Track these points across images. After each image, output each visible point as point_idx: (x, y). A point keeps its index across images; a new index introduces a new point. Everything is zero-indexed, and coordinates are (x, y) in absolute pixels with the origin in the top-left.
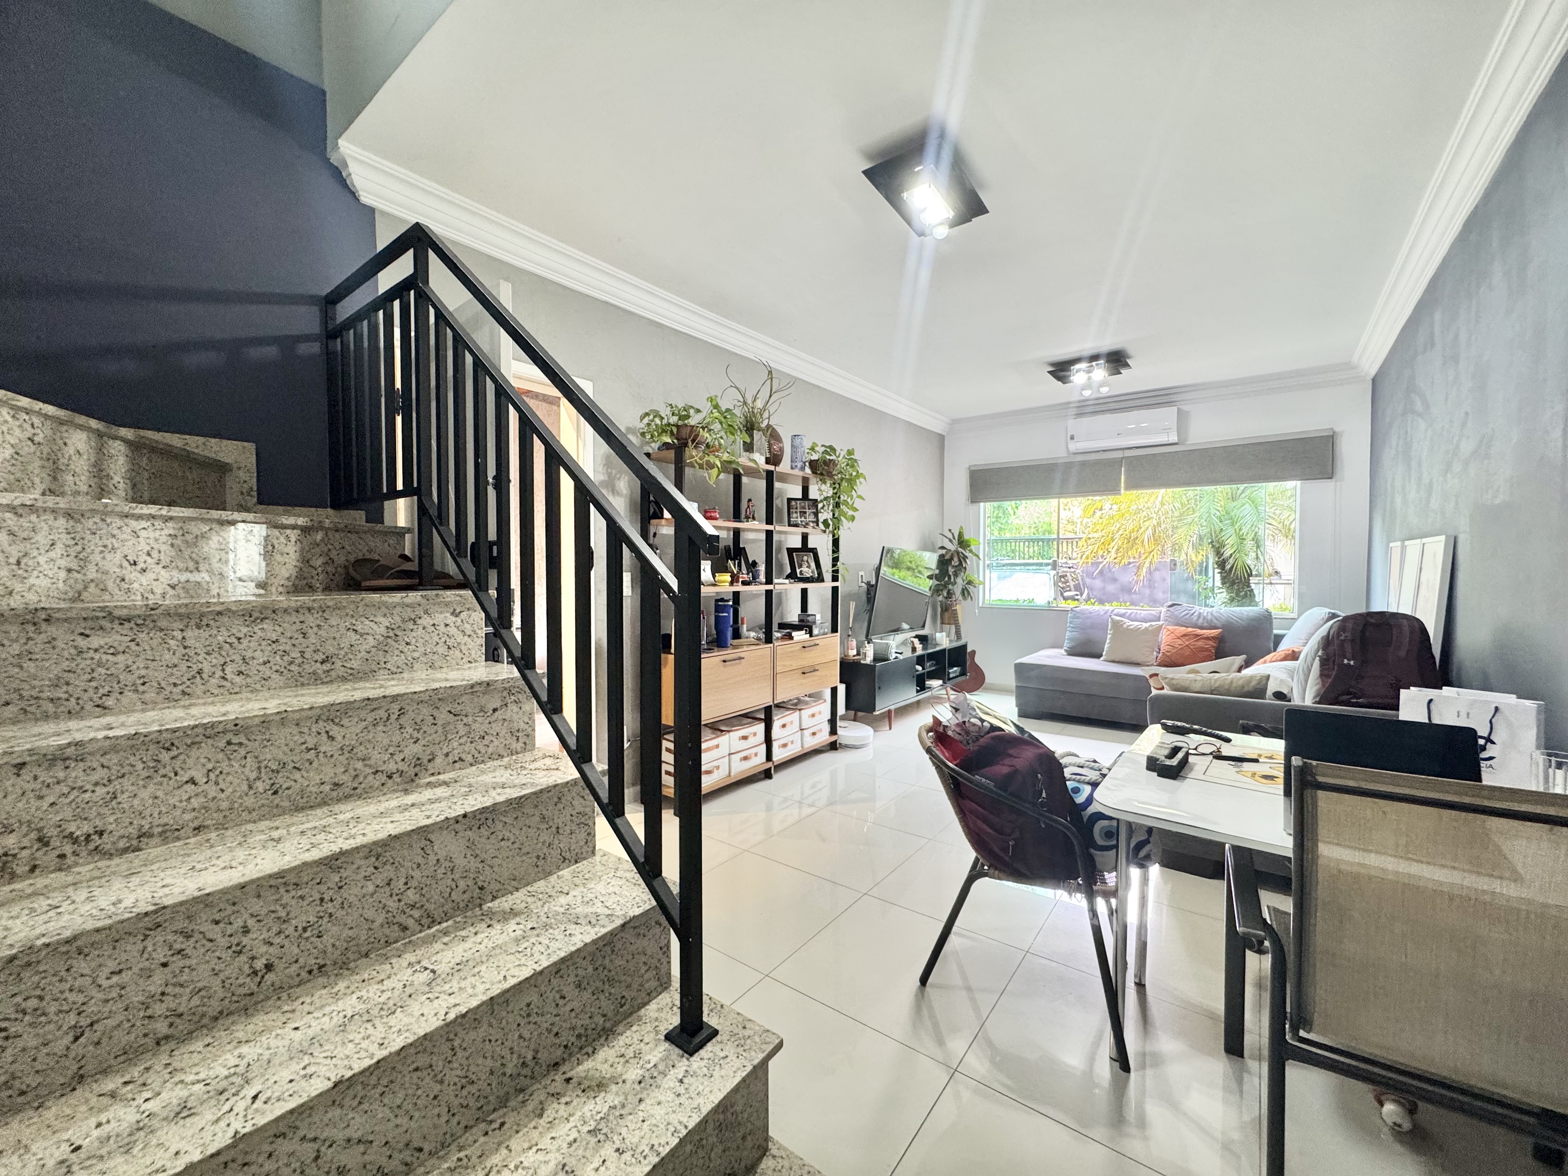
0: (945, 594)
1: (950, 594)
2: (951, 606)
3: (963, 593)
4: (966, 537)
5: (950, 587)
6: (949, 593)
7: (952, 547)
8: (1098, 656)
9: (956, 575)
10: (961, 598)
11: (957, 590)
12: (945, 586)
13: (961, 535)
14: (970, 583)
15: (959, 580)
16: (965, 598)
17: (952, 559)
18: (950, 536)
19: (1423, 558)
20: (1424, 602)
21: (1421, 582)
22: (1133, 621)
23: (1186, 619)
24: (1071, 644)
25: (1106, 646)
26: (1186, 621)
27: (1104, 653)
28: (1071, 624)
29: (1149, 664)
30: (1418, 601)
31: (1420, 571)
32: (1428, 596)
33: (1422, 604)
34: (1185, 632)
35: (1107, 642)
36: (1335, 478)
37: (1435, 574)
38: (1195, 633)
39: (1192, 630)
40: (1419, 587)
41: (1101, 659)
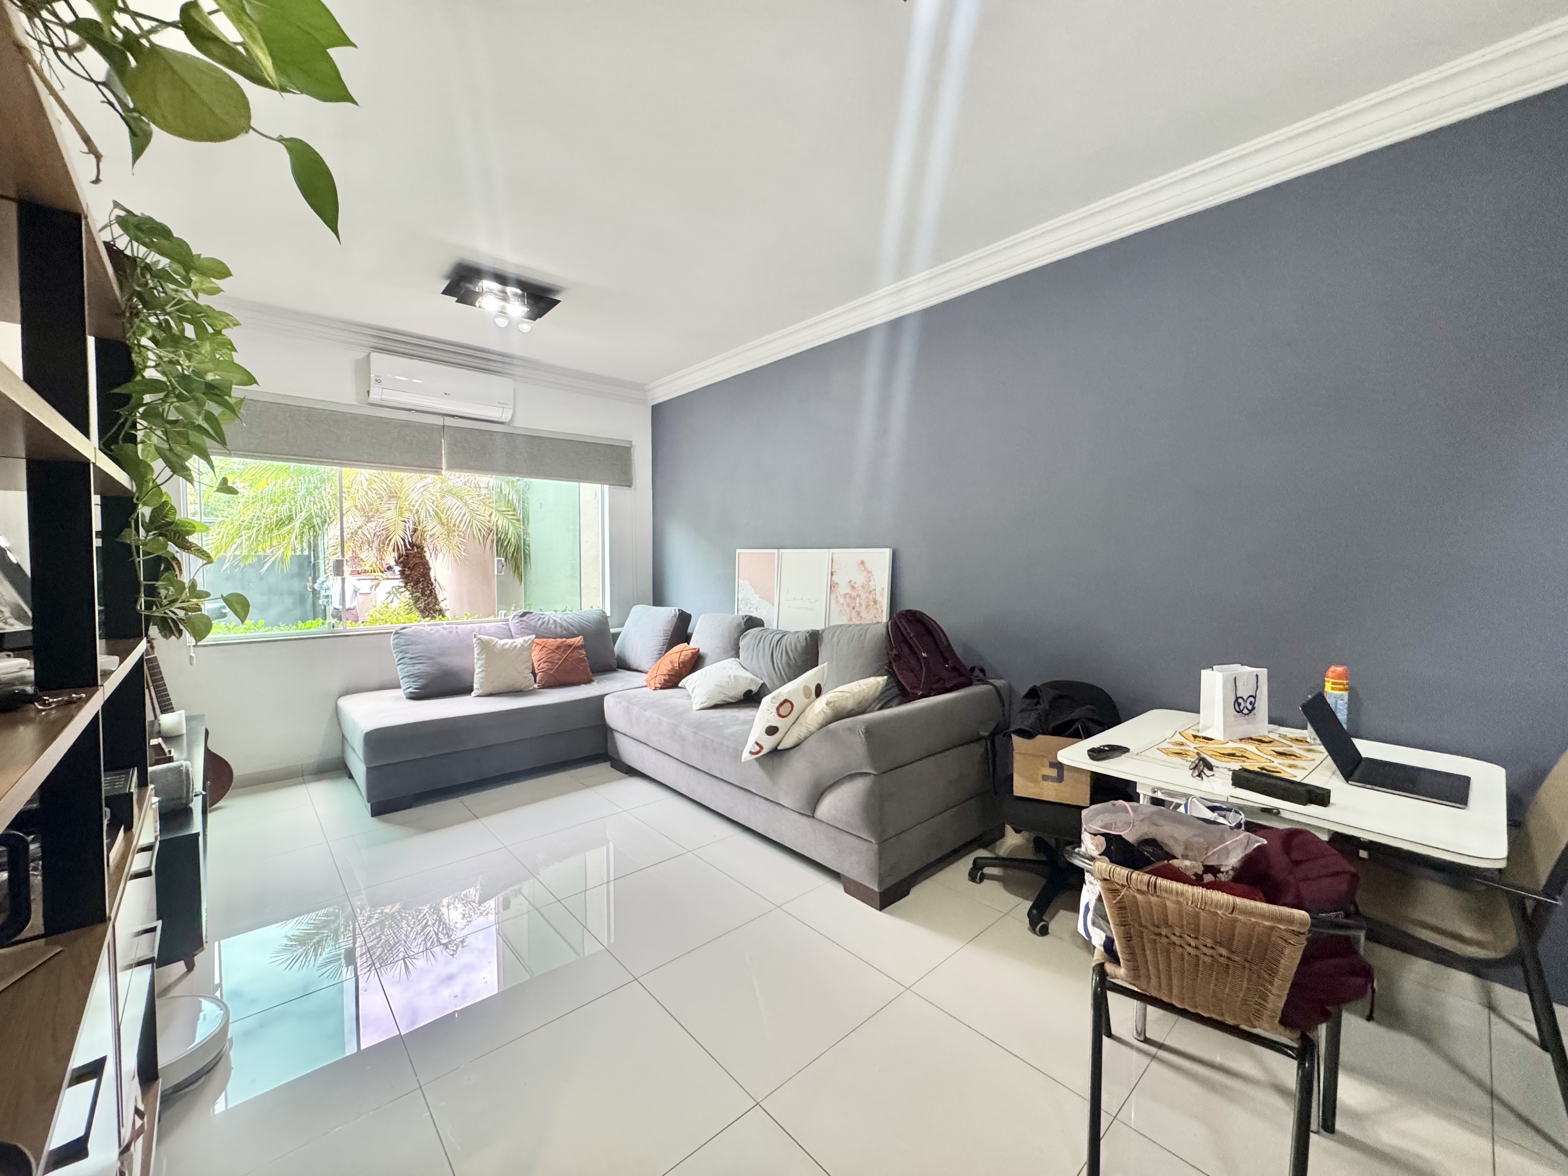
8: (467, 690)
13: (163, 509)
19: (834, 564)
20: (848, 599)
21: (837, 583)
22: (501, 639)
23: (545, 629)
24: (414, 682)
25: (476, 676)
26: (545, 631)
27: (476, 686)
28: (406, 653)
29: (531, 688)
30: (832, 598)
31: (832, 574)
32: (854, 594)
33: (841, 600)
34: (556, 644)
35: (477, 671)
36: (633, 487)
37: (869, 577)
38: (565, 643)
39: (560, 640)
40: (833, 586)
41: (473, 694)
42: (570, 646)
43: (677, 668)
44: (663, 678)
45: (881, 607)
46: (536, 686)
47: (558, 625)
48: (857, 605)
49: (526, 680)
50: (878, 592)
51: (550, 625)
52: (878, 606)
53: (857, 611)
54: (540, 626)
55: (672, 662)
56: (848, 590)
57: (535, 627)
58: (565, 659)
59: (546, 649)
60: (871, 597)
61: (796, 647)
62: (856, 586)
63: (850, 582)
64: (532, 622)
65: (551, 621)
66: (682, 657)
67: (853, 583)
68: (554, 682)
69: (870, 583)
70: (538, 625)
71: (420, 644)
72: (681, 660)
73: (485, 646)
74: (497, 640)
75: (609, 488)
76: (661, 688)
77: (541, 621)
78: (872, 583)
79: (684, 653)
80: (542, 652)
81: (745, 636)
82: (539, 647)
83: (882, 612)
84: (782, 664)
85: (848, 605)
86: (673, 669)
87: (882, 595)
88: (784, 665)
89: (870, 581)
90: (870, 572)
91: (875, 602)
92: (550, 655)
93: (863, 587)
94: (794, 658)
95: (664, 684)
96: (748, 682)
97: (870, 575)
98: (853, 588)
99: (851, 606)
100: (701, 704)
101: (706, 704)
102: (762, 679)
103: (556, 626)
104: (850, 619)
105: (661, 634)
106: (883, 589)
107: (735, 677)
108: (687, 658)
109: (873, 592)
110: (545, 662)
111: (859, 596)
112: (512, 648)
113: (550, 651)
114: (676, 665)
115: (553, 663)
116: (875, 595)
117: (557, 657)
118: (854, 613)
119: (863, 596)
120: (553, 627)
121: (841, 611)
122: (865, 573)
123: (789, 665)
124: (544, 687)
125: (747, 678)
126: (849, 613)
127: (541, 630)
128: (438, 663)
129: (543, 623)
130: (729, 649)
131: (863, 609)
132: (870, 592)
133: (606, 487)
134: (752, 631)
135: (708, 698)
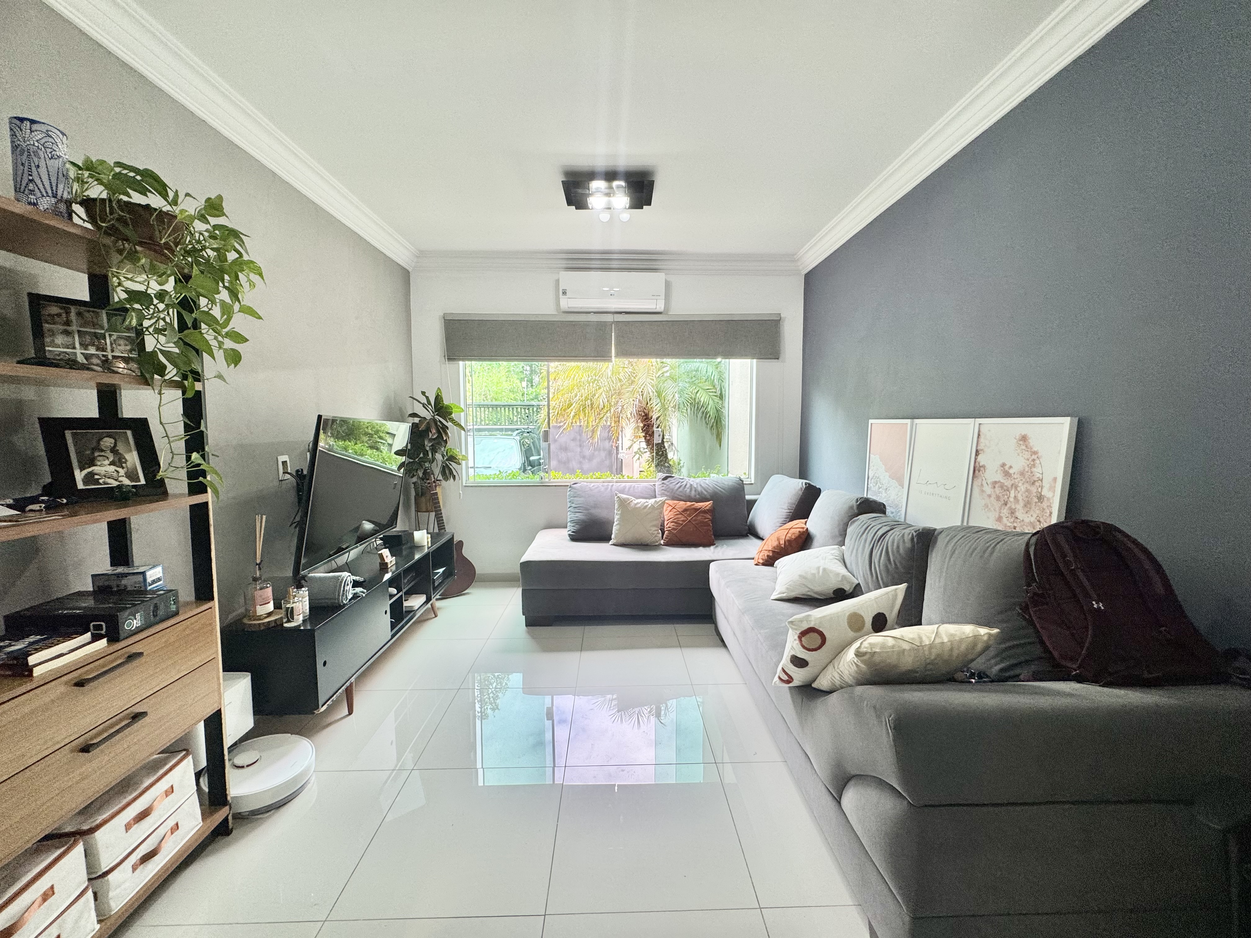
0: (421, 475)
1: (427, 474)
2: (430, 488)
3: (443, 473)
4: (446, 402)
5: (427, 465)
6: (425, 473)
7: (427, 414)
8: (605, 538)
9: (434, 450)
10: (440, 477)
11: (437, 470)
12: (420, 464)
13: (438, 398)
14: (452, 458)
15: (438, 456)
16: (446, 479)
17: (428, 429)
18: (424, 401)
19: (982, 439)
20: (998, 490)
21: (984, 466)
22: (637, 498)
23: (681, 492)
24: (573, 526)
25: (614, 528)
26: (681, 494)
27: (613, 536)
28: (573, 503)
29: (657, 544)
30: (975, 487)
31: (977, 453)
32: (1008, 483)
33: (988, 490)
34: (685, 507)
35: (615, 523)
36: (781, 359)
37: (1034, 460)
38: (693, 507)
39: (689, 504)
40: (977, 470)
41: (611, 543)
42: (696, 510)
43: (783, 546)
44: (766, 553)
45: (1050, 507)
46: (662, 542)
47: (693, 489)
48: (1012, 499)
49: (655, 535)
50: (1046, 484)
51: (686, 489)
52: (1045, 505)
53: (1010, 508)
54: (677, 490)
55: (778, 539)
56: (999, 477)
57: (673, 490)
58: (690, 521)
59: (674, 510)
60: (1034, 489)
61: (898, 547)
62: (1011, 471)
63: (1003, 465)
64: (671, 486)
65: (688, 486)
66: (789, 535)
67: (1007, 468)
68: (676, 541)
69: (1034, 470)
70: (676, 488)
71: (582, 497)
72: (787, 538)
73: (623, 504)
74: (633, 498)
75: (757, 362)
76: (763, 564)
77: (679, 485)
78: (1037, 470)
79: (792, 531)
80: (672, 512)
81: (854, 522)
82: (670, 508)
83: (1051, 513)
84: (879, 566)
85: (998, 498)
86: (779, 545)
87: (1052, 489)
88: (882, 567)
89: (1034, 465)
90: (1035, 453)
91: (1040, 498)
92: (677, 517)
93: (1022, 474)
94: (894, 561)
95: (766, 561)
96: (840, 579)
97: (1034, 457)
98: (1007, 474)
99: (1002, 500)
100: (779, 594)
101: (784, 595)
102: (857, 579)
103: (691, 490)
104: (999, 519)
105: (786, 506)
106: (1055, 479)
107: (824, 570)
108: (793, 537)
109: (1037, 484)
110: (672, 522)
111: (1015, 486)
112: (643, 507)
113: (678, 513)
114: (782, 542)
115: (679, 523)
116: (1042, 487)
117: (682, 519)
118: (1005, 511)
119: (1022, 488)
120: (688, 490)
121: (986, 506)
122: (1027, 455)
123: (887, 570)
124: (668, 544)
125: (838, 574)
126: (997, 509)
127: (678, 493)
128: (590, 514)
129: (681, 486)
130: (837, 533)
131: (1020, 506)
132: (1033, 483)
133: (755, 361)
134: (863, 517)
135: (787, 589)
